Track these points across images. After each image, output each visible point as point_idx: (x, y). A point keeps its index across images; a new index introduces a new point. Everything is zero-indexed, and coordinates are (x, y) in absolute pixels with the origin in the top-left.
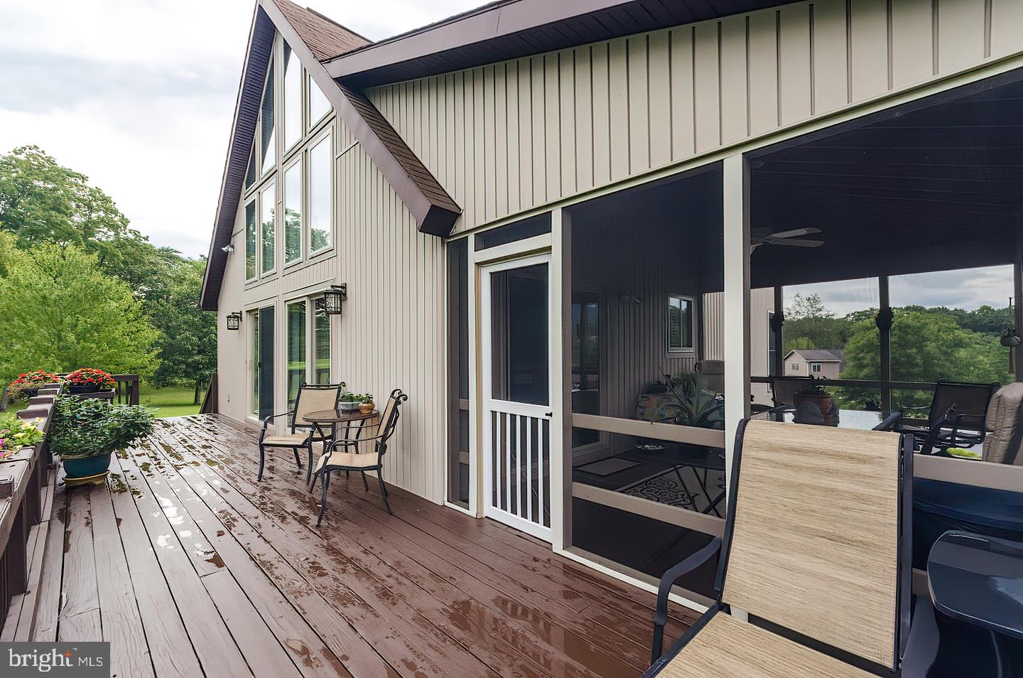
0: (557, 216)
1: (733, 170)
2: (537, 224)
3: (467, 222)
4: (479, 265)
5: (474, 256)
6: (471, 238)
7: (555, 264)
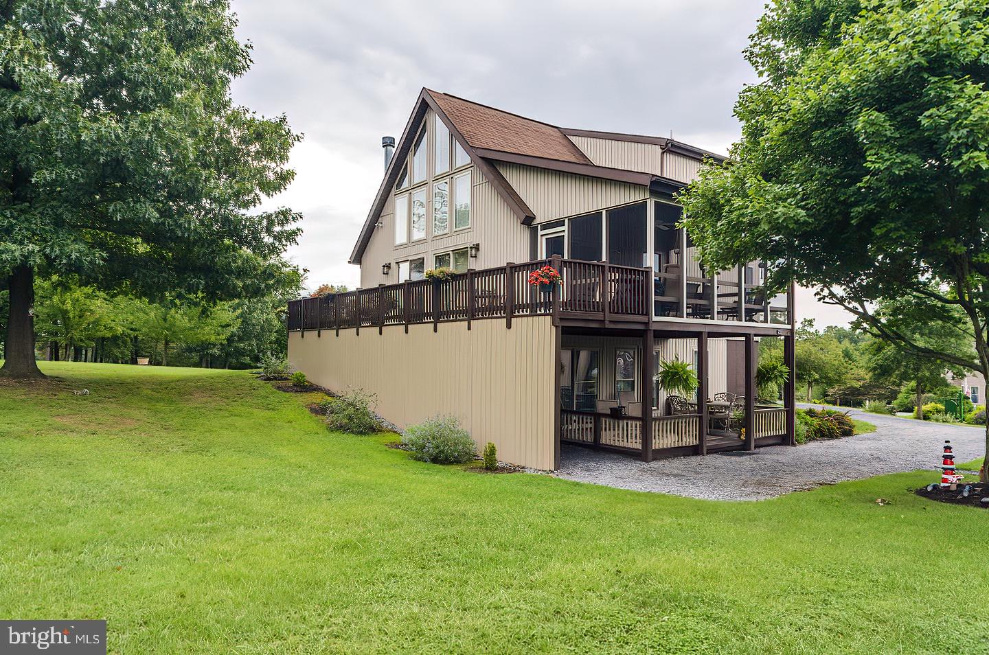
0: (566, 220)
1: (604, 212)
2: (560, 223)
3: (537, 221)
4: (542, 236)
5: (540, 233)
6: (539, 226)
7: (566, 234)
